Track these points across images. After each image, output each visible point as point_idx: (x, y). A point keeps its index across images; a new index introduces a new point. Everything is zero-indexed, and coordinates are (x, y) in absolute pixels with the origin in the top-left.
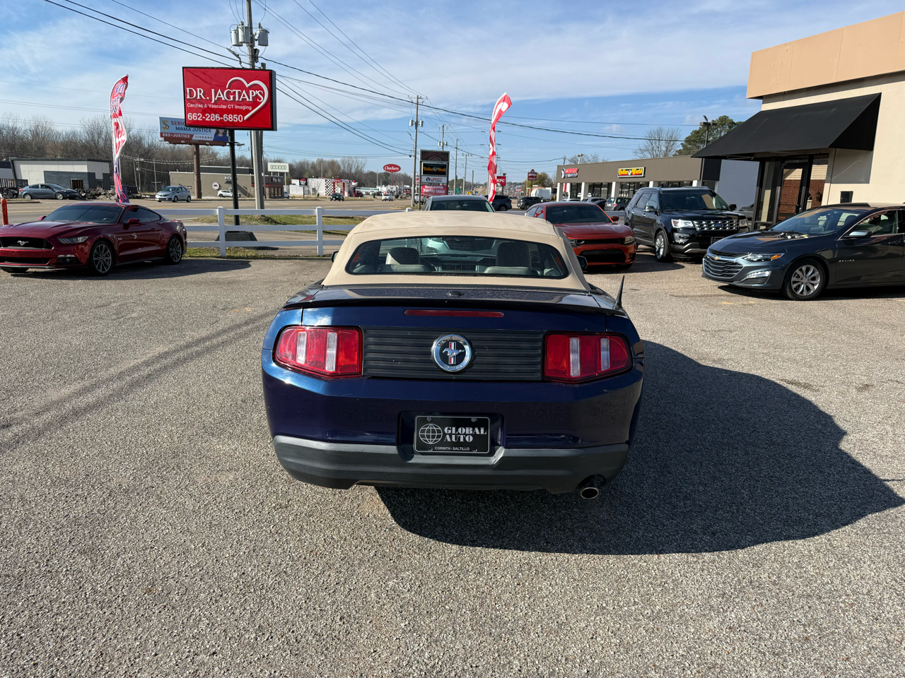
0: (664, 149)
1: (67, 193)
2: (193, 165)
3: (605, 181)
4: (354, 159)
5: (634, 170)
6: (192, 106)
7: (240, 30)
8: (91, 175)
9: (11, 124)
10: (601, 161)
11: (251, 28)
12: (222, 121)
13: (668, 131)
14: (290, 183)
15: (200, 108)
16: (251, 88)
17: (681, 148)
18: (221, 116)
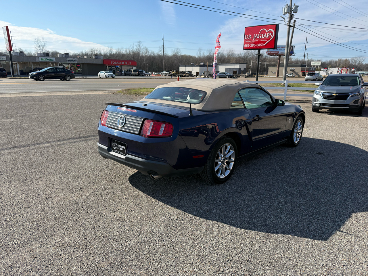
1: (230, 75)
2: (277, 64)
4: (358, 58)
6: (246, 41)
7: (286, 8)
8: (240, 69)
9: (222, 52)
11: (291, 6)
12: (256, 46)
14: (320, 70)
15: (249, 42)
16: (268, 32)
18: (256, 45)
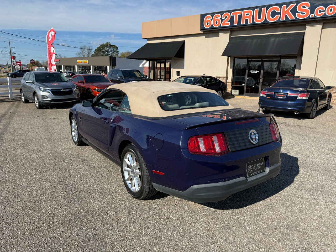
0: (87, 53)
3: (72, 65)
5: (84, 61)
10: (63, 57)
13: (88, 47)
17: (94, 53)
